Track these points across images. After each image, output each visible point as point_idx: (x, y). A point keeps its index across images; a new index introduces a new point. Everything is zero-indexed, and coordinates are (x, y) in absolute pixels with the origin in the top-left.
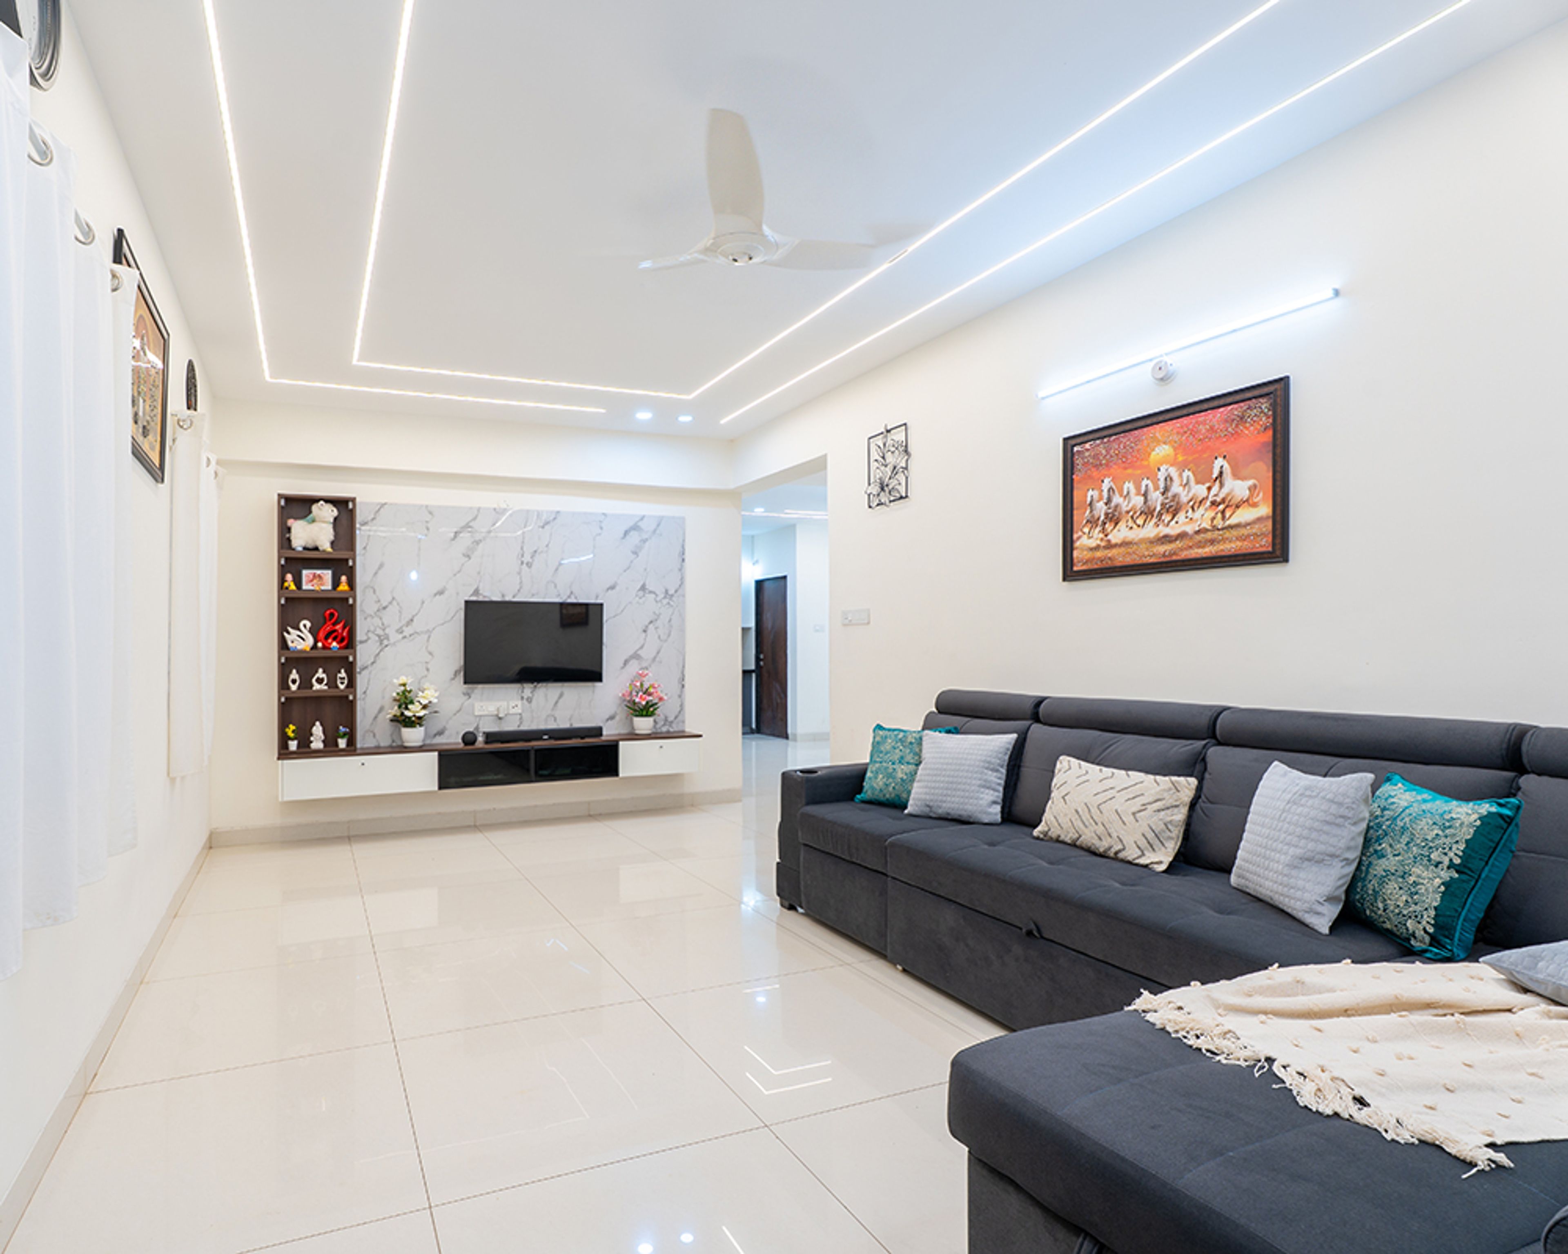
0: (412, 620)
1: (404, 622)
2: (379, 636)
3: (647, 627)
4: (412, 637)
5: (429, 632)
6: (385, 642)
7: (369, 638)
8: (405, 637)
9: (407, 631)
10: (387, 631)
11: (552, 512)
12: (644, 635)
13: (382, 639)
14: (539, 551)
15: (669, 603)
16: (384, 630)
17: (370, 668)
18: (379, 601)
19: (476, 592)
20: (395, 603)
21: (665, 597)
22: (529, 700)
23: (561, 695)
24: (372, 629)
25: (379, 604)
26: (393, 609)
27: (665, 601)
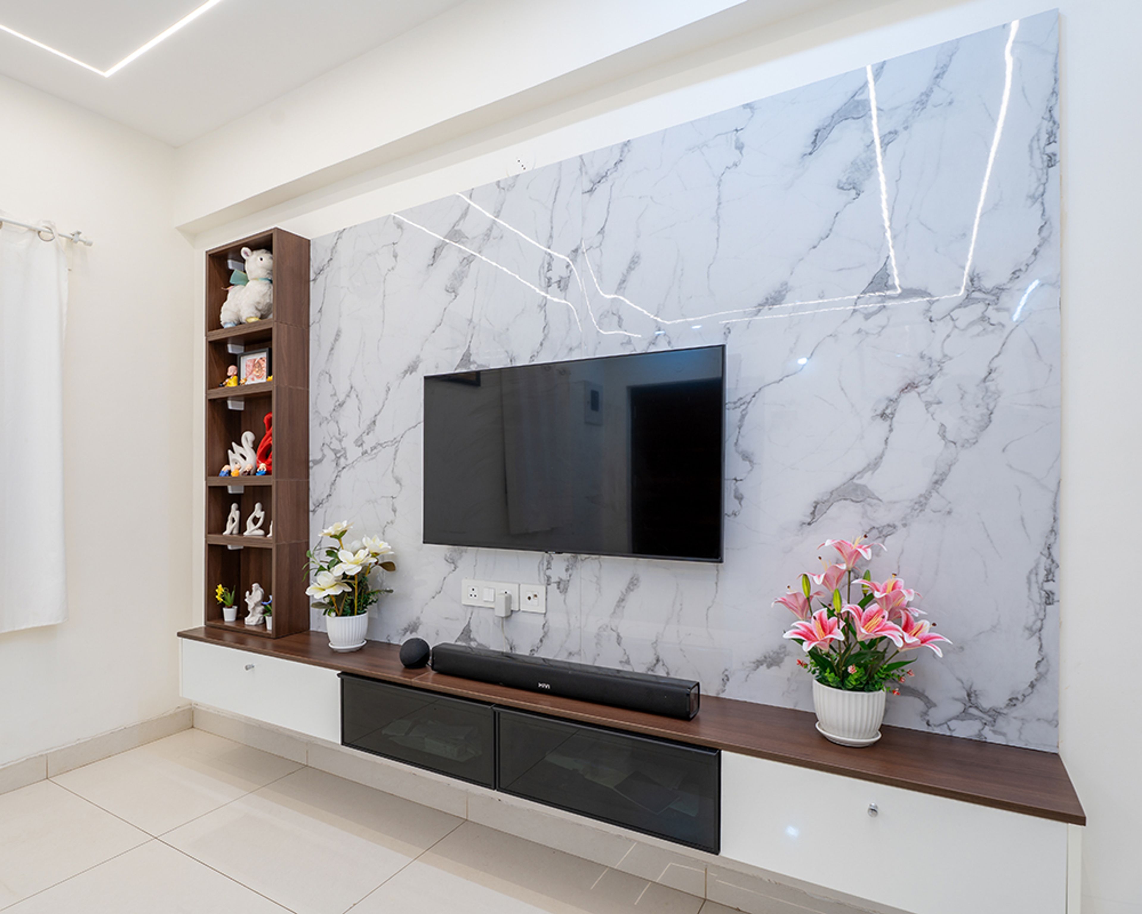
0: (374, 422)
1: (364, 427)
2: (336, 452)
3: (893, 401)
4: (375, 451)
5: (396, 442)
6: (342, 461)
7: (324, 456)
8: (365, 453)
9: (369, 441)
10: (344, 444)
11: (611, 149)
12: (883, 426)
13: (339, 455)
14: (584, 248)
15: (984, 318)
16: (340, 441)
17: (325, 505)
18: (335, 395)
19: (466, 358)
20: (353, 395)
21: (968, 300)
22: (562, 586)
23: (633, 584)
24: (327, 441)
25: (336, 398)
26: (352, 404)
27: (965, 316)
